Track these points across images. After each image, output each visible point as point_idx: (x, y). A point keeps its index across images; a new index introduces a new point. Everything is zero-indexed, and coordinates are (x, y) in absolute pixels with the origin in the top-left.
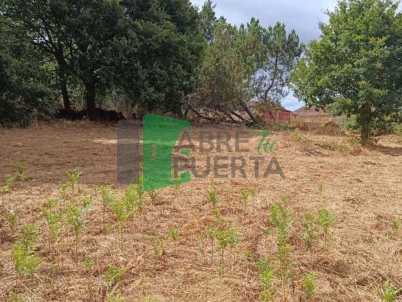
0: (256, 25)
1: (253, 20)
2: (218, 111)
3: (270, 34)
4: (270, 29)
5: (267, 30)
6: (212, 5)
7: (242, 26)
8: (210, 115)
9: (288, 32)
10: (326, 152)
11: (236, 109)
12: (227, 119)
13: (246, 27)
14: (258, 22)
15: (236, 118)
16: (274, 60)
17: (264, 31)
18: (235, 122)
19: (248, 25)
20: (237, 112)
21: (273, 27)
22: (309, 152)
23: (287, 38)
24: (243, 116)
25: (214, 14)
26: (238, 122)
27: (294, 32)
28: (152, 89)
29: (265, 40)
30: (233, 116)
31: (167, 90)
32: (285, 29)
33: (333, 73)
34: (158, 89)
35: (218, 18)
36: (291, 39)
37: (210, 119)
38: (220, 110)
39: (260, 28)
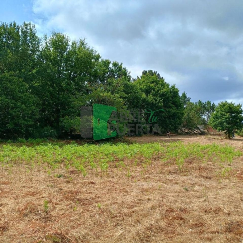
0: (201, 102)
1: (199, 100)
2: (189, 130)
3: (206, 104)
4: (206, 103)
5: (205, 103)
6: (185, 94)
7: (196, 103)
8: (187, 131)
9: (212, 103)
10: (213, 140)
11: (195, 129)
12: (193, 132)
13: (197, 103)
14: (201, 101)
15: (195, 132)
16: (207, 113)
17: (204, 103)
18: (195, 133)
19: (198, 102)
20: (196, 130)
21: (206, 102)
22: (209, 140)
23: (211, 105)
24: (198, 131)
25: (186, 96)
26: (196, 133)
27: (214, 103)
28: (171, 126)
29: (204, 106)
30: (194, 131)
31: (174, 125)
32: (211, 102)
33: (217, 121)
34: (172, 126)
35: (188, 98)
36: (213, 105)
37: (186, 132)
38: (190, 129)
39: (202, 103)
